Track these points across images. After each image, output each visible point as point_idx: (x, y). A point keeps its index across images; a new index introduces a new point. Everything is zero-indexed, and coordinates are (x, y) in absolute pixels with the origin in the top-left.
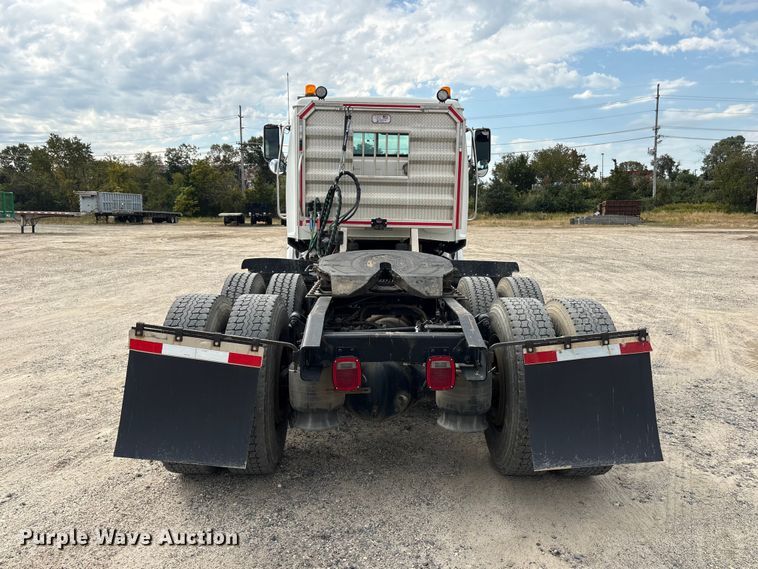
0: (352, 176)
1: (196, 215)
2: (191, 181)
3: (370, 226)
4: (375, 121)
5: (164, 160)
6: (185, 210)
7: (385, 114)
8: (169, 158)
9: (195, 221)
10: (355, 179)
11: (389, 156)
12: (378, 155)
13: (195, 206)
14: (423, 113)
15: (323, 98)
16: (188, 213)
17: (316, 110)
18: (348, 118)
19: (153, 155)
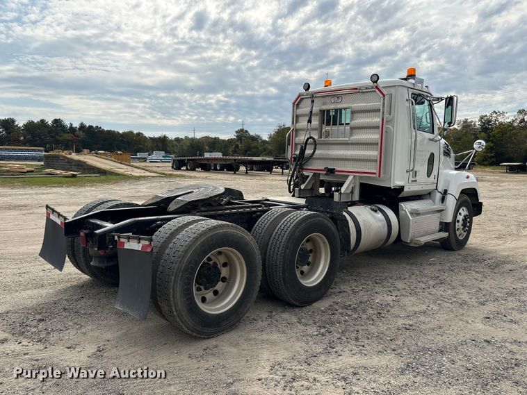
1: (491, 164)
2: (491, 139)
3: (325, 172)
4: (333, 101)
5: (478, 123)
6: (484, 161)
7: (338, 96)
8: (482, 122)
9: (487, 169)
12: (340, 124)
13: (492, 157)
14: (359, 92)
15: (307, 90)
16: (485, 163)
17: (302, 98)
18: (313, 101)
19: (469, 121)
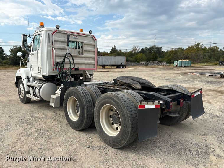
0: (70, 54)
3: (74, 70)
4: (74, 38)
7: (77, 36)
10: (71, 56)
11: (72, 48)
14: (87, 37)
15: (58, 29)
17: (57, 32)
